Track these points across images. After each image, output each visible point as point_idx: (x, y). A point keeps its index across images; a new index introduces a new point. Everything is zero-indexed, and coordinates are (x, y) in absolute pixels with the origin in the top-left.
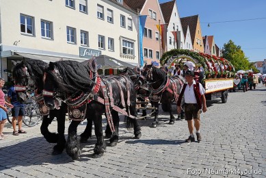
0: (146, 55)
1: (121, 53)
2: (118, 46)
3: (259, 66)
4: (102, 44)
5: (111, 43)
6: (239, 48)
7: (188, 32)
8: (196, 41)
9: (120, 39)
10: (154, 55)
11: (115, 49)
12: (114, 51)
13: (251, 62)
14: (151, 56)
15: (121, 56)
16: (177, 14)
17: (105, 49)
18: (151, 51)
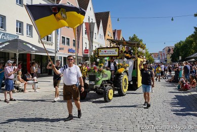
0: (63, 42)
1: (39, 39)
3: (155, 56)
4: (20, 30)
5: (30, 29)
6: (141, 41)
7: (101, 25)
8: (107, 33)
10: (71, 43)
11: (33, 36)
12: (32, 37)
13: (149, 53)
14: (68, 43)
15: (39, 42)
16: (92, 9)
17: (23, 35)
18: (68, 39)
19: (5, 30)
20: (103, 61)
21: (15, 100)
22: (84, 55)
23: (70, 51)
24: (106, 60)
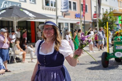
0: (70, 7)
1: (43, 6)
11: (37, 2)
12: (35, 3)
14: (75, 8)
15: (43, 8)
17: (26, 1)
18: (74, 3)
20: (114, 25)
21: (10, 71)
22: (93, 20)
23: (77, 16)
24: (118, 25)
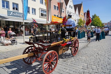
1: (40, 16)
2: (38, 12)
7: (77, 9)
9: (39, 9)
12: (36, 15)
16: (72, 1)
17: (30, 13)
18: (57, 16)
19: (18, 11)
